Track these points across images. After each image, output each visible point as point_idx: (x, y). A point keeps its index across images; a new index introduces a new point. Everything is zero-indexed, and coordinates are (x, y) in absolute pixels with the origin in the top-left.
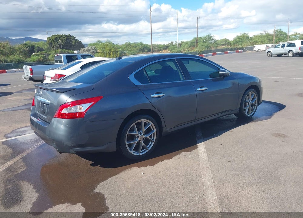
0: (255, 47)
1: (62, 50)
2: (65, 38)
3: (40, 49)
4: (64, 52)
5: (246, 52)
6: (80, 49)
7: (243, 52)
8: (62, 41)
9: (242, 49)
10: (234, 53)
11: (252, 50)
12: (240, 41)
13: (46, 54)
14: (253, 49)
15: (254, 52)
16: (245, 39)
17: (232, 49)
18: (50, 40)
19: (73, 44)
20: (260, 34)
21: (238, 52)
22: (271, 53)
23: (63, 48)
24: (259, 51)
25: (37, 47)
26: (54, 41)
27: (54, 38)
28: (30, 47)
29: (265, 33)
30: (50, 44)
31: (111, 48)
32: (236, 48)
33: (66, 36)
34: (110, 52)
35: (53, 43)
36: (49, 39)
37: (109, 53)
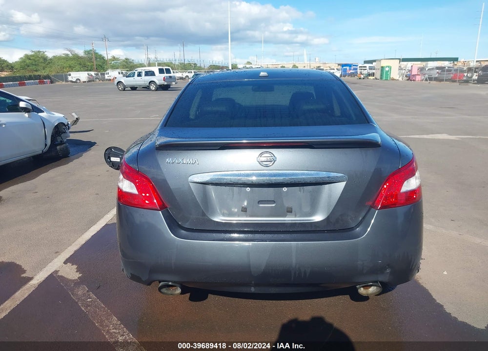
0: (70, 75)
5: (57, 83)
7: (52, 82)
9: (47, 77)
10: (35, 84)
11: (67, 81)
12: (33, 65)
14: (68, 78)
15: (69, 83)
16: (41, 60)
17: (30, 78)
20: (63, 55)
21: (42, 83)
22: (124, 85)
24: (78, 81)
29: (72, 54)
32: (39, 75)
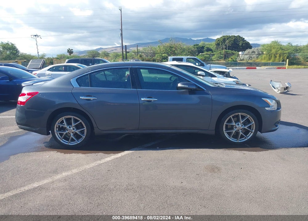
1: (227, 51)
2: (233, 39)
3: (209, 50)
4: (228, 52)
6: (245, 51)
8: (230, 42)
13: (212, 54)
18: (219, 40)
19: (240, 44)
23: (229, 49)
25: (207, 47)
26: (221, 42)
27: (222, 39)
28: (200, 47)
30: (218, 45)
31: (278, 50)
33: (235, 37)
34: (277, 54)
35: (220, 44)
36: (217, 40)
37: (275, 55)
